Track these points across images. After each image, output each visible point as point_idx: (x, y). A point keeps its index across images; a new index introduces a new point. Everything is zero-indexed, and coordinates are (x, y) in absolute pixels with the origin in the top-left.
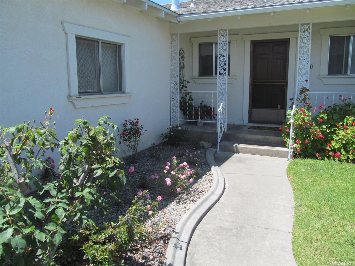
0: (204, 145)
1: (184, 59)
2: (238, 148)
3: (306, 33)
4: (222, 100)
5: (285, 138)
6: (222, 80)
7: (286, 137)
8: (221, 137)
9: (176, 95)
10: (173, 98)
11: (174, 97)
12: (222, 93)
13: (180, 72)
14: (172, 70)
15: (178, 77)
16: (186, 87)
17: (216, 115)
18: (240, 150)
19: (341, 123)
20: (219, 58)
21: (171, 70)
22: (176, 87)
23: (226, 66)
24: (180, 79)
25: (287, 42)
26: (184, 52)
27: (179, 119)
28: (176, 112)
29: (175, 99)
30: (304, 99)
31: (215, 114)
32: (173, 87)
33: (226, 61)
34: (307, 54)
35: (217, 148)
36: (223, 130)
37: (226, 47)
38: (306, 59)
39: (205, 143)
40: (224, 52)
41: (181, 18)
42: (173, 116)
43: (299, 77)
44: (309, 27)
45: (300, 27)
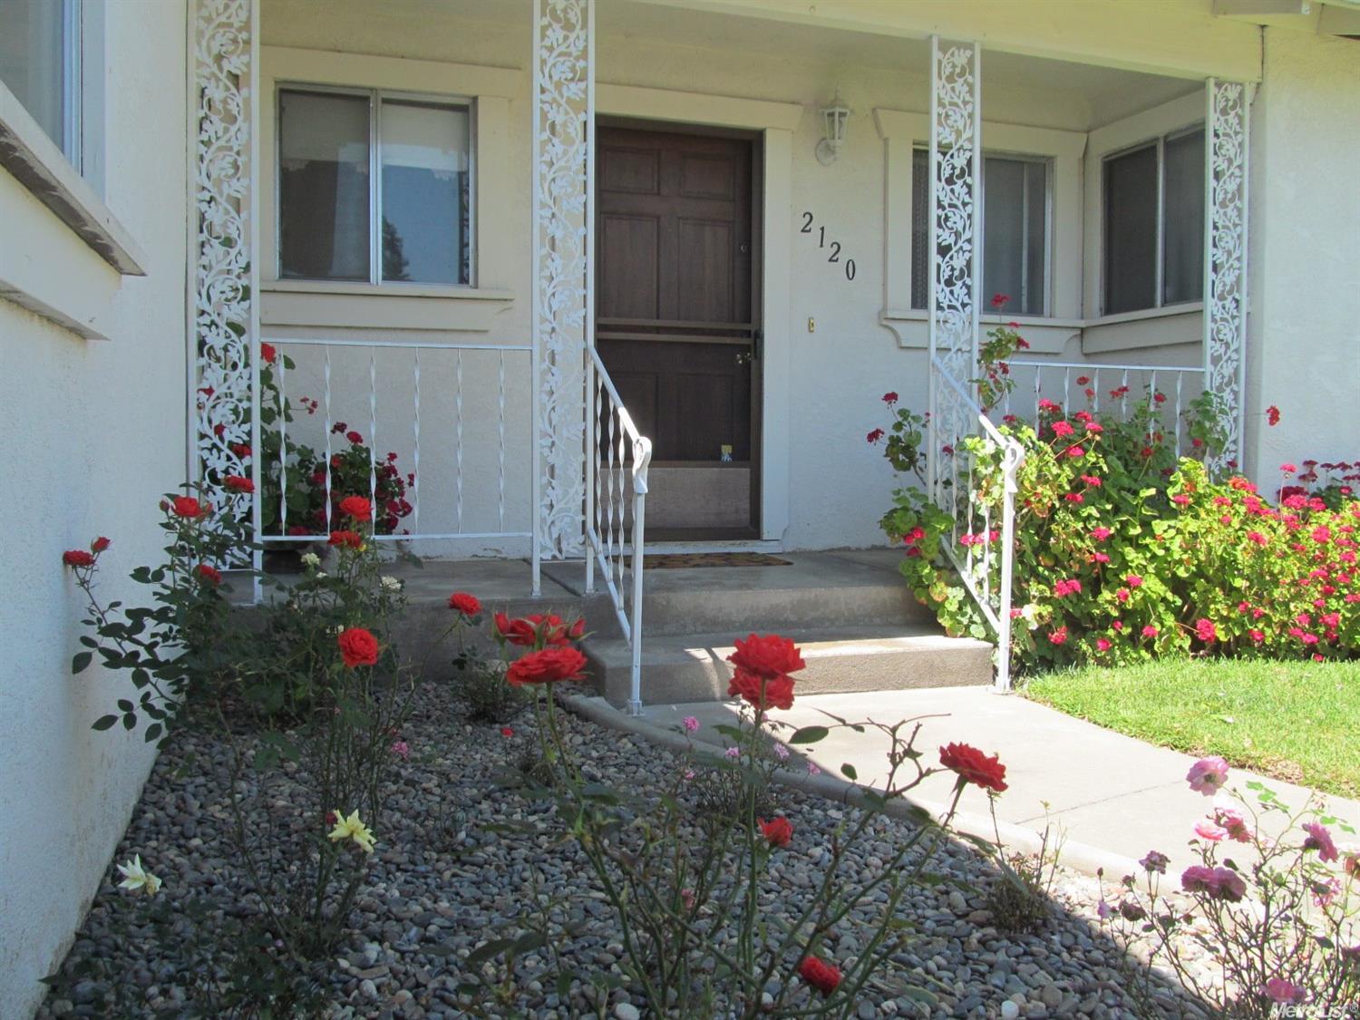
3: (961, 87)
9: (234, 367)
10: (209, 392)
11: (214, 377)
12: (559, 358)
15: (248, 240)
20: (543, 150)
21: (194, 189)
27: (258, 536)
34: (965, 182)
37: (584, 90)
38: (965, 204)
44: (971, 61)
45: (936, 55)
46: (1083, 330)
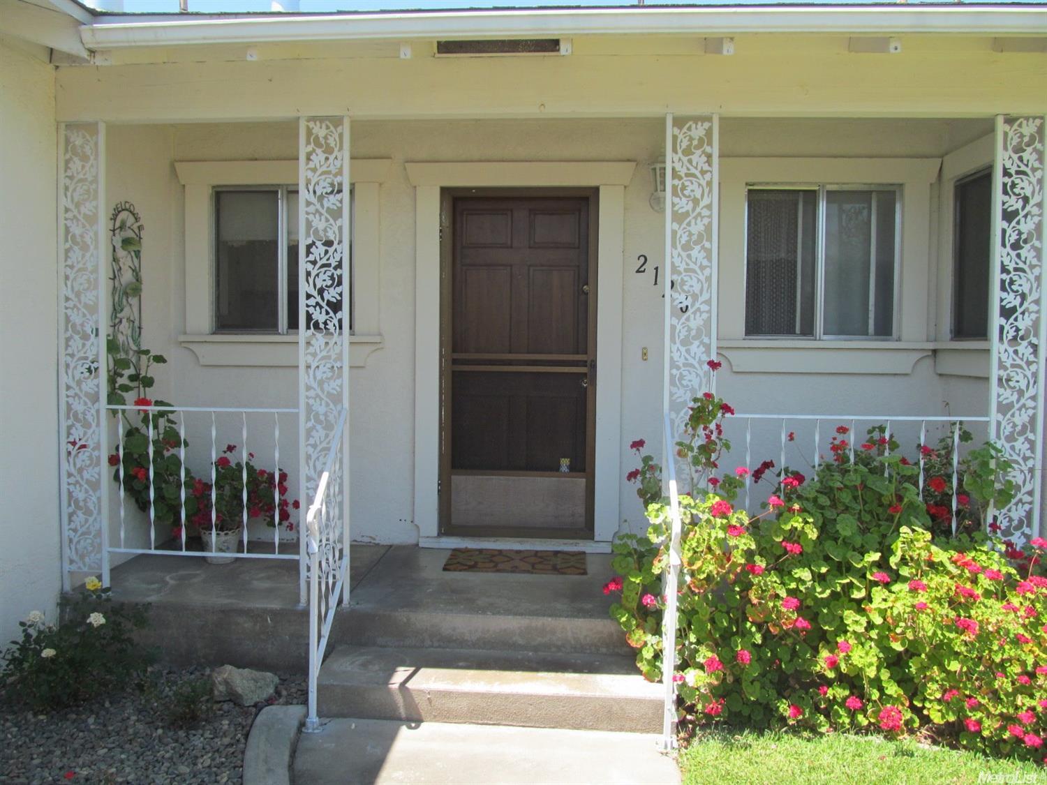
0: (239, 690)
1: (138, 253)
2: (411, 696)
3: (698, 158)
4: (328, 449)
5: (631, 632)
6: (324, 353)
7: (638, 626)
8: (324, 642)
9: (89, 426)
10: (74, 443)
11: (77, 433)
12: (322, 418)
13: (116, 310)
14: (67, 299)
15: (97, 335)
16: (148, 382)
17: (296, 505)
18: (423, 706)
19: (875, 556)
20: (308, 253)
21: (62, 299)
22: (89, 385)
23: (338, 290)
24: (112, 346)
25: (586, 199)
26: (137, 219)
27: (106, 548)
28: (88, 512)
29: (84, 446)
30: (706, 449)
31: (291, 501)
32: (73, 384)
33: (339, 266)
34: (703, 247)
35: (305, 702)
36: (333, 601)
37: (341, 202)
39: (241, 680)
40: (332, 221)
41: (102, 30)
42: (75, 531)
43: (674, 348)
44: (709, 133)
45: (670, 130)
46: (935, 351)
